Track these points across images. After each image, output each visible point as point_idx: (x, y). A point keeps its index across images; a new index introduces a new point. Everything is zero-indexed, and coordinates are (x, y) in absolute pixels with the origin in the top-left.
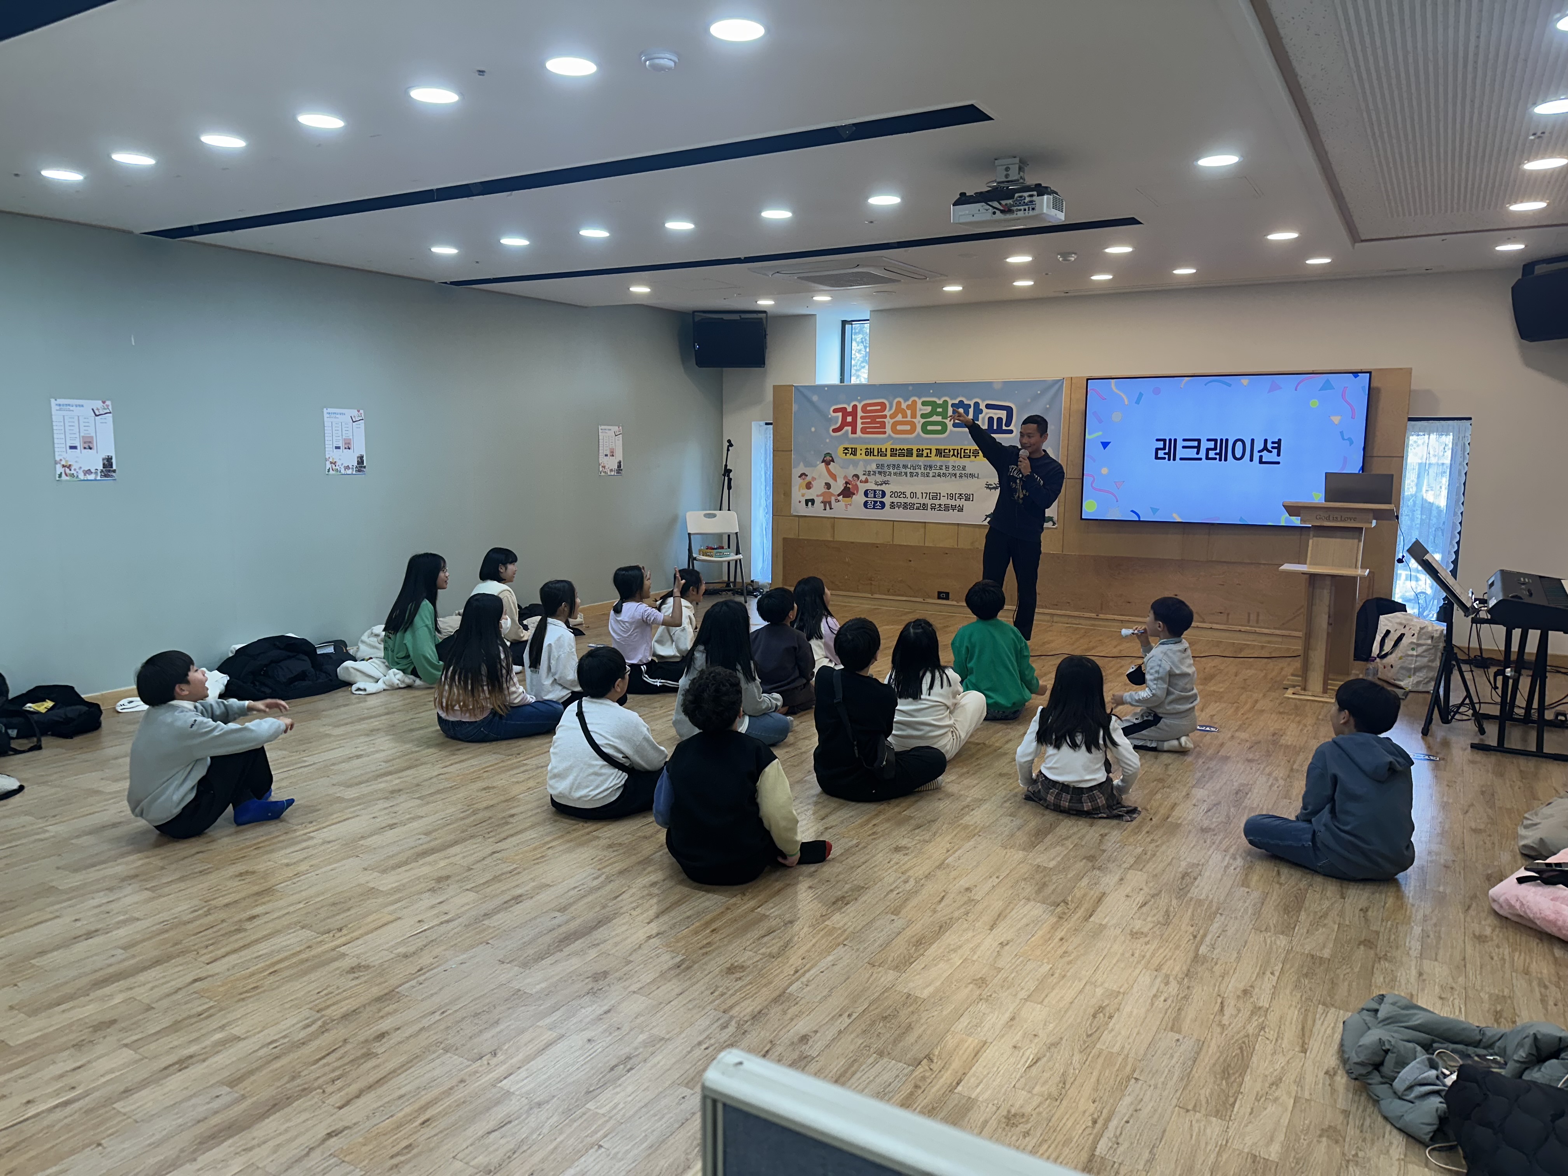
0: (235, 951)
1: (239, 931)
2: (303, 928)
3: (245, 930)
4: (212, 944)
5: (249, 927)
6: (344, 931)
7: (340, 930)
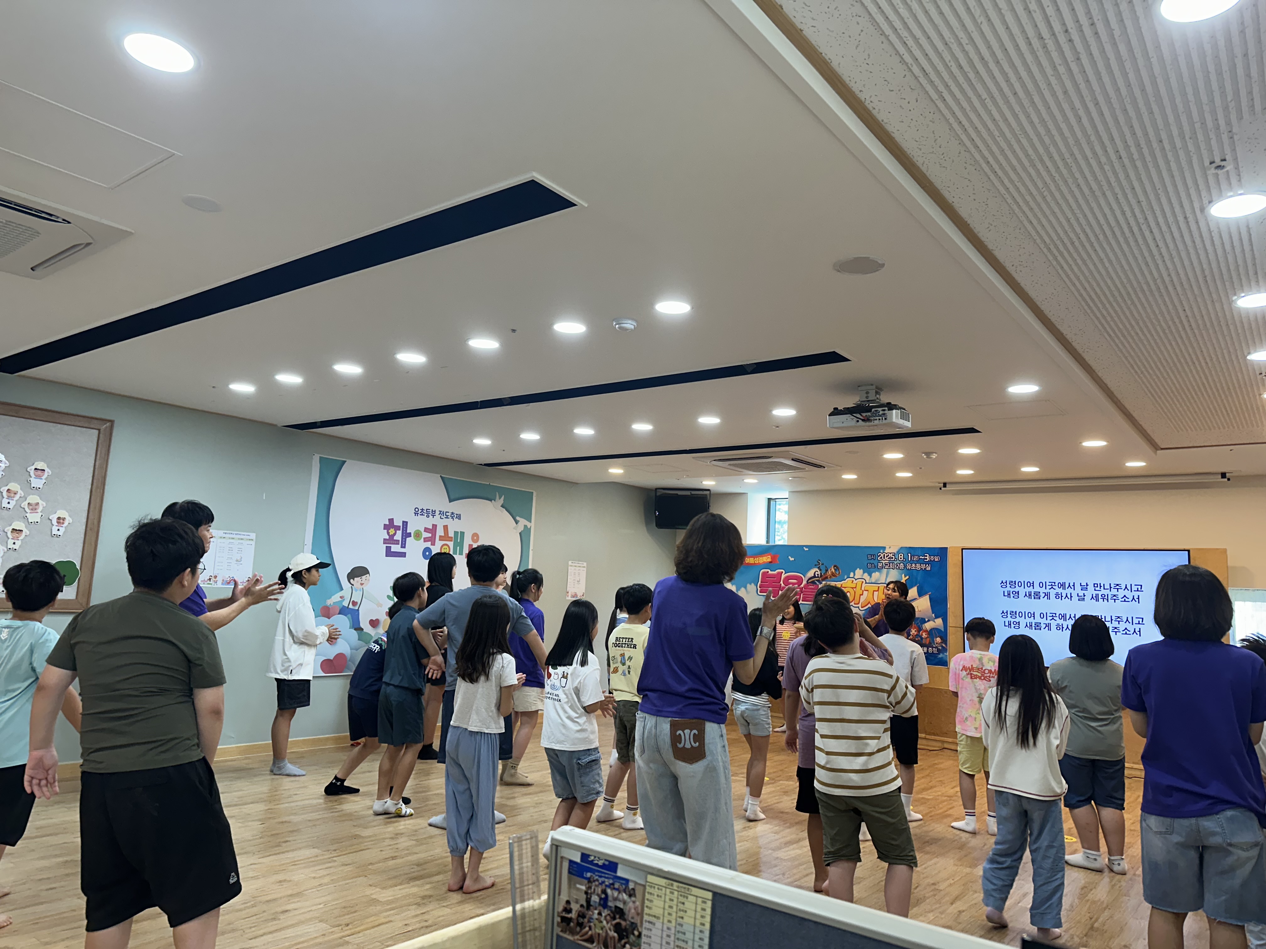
0: (271, 933)
1: (274, 919)
2: (320, 921)
3: (279, 919)
4: (254, 927)
5: (281, 918)
6: (350, 926)
7: (347, 925)
